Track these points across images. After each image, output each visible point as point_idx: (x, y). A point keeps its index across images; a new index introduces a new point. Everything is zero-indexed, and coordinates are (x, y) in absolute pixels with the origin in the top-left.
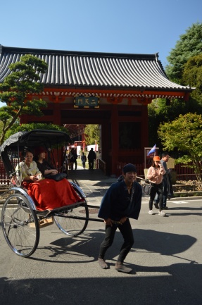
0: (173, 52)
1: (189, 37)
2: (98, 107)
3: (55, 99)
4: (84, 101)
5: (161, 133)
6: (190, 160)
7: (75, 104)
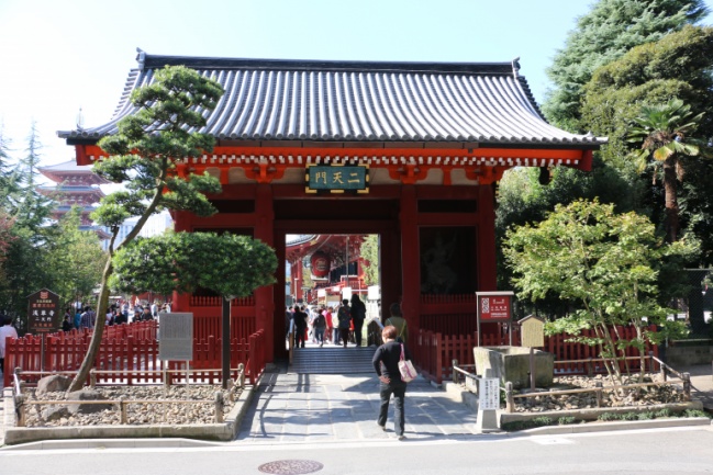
0: (559, 56)
1: (595, 19)
2: (367, 191)
3: (259, 172)
4: (331, 176)
5: (511, 254)
6: (584, 325)
7: (307, 184)
